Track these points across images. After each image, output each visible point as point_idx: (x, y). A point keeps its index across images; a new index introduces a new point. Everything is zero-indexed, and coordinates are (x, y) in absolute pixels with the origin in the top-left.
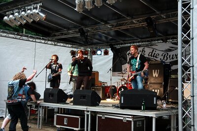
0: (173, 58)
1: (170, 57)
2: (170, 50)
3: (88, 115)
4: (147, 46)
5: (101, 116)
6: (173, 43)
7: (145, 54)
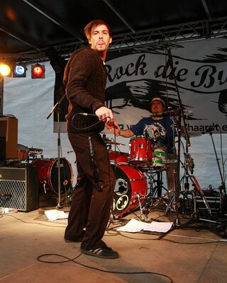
1: (220, 78)
7: (145, 70)
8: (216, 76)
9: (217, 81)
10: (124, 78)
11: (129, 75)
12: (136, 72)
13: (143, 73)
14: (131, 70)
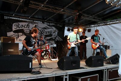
0: (46, 33)
2: (45, 28)
3: (105, 72)
4: (32, 23)
5: (110, 70)
6: (48, 25)
7: (29, 27)
8: (44, 32)
9: (44, 33)
10: (23, 28)
11: (25, 27)
12: (27, 27)
13: (28, 28)
14: (25, 26)
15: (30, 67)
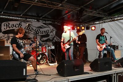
0: (42, 33)
1: (40, 32)
2: (41, 27)
4: (24, 21)
6: (43, 23)
10: (14, 28)
15: (24, 74)
